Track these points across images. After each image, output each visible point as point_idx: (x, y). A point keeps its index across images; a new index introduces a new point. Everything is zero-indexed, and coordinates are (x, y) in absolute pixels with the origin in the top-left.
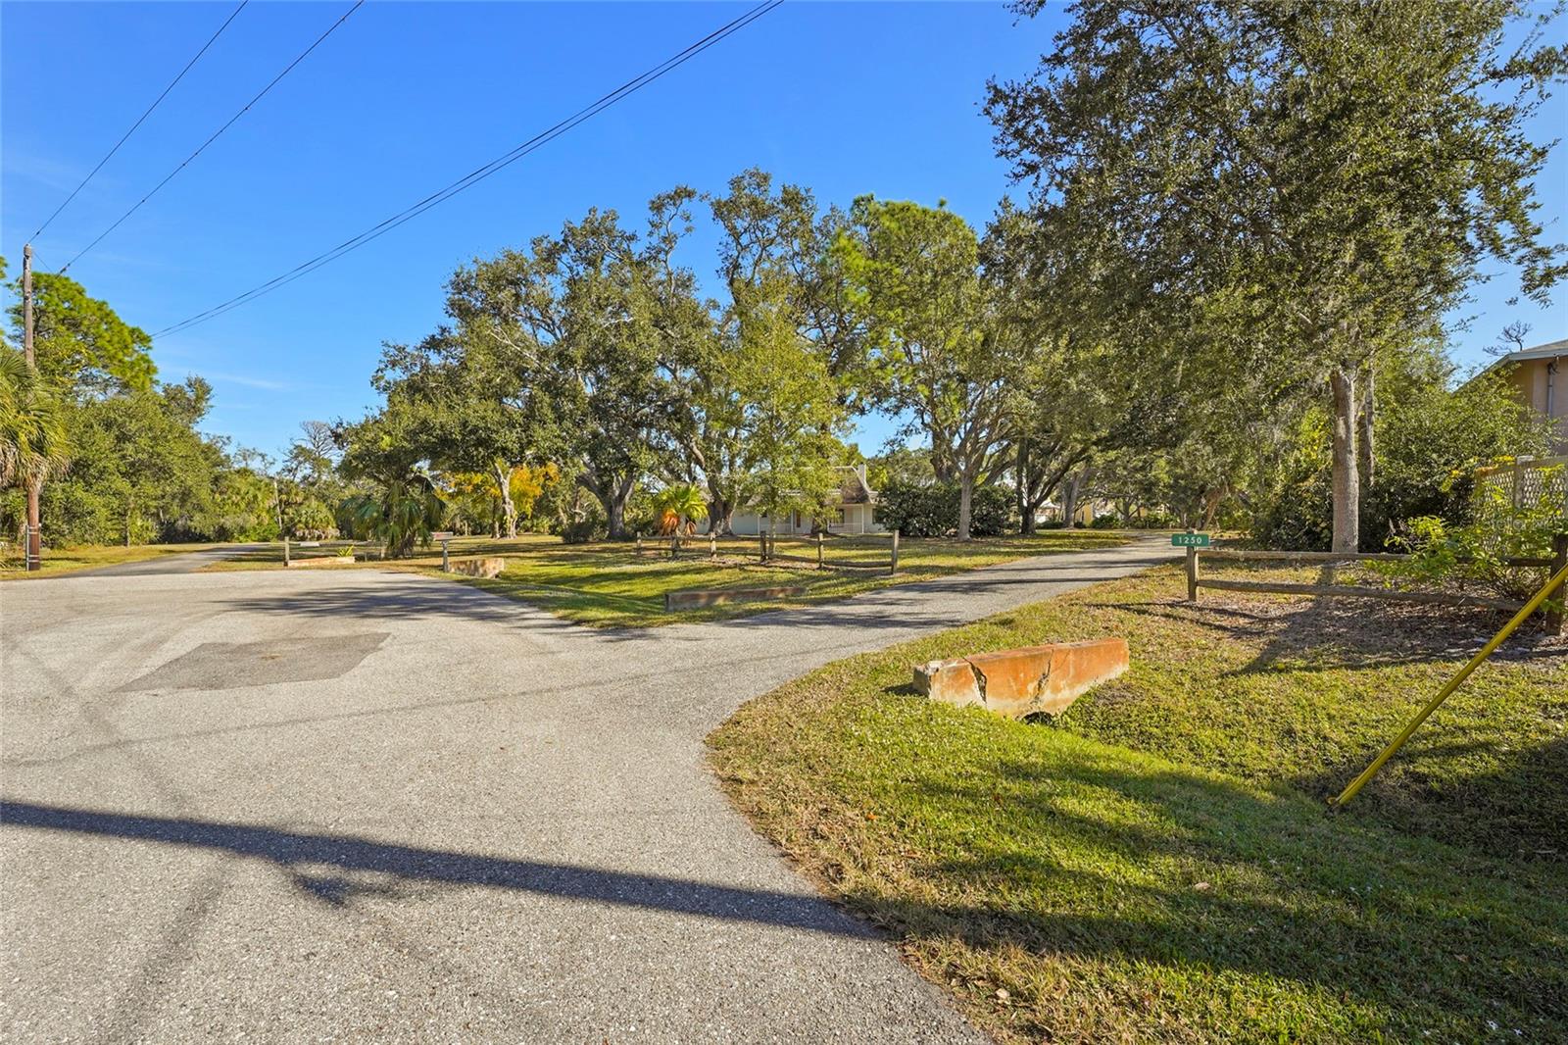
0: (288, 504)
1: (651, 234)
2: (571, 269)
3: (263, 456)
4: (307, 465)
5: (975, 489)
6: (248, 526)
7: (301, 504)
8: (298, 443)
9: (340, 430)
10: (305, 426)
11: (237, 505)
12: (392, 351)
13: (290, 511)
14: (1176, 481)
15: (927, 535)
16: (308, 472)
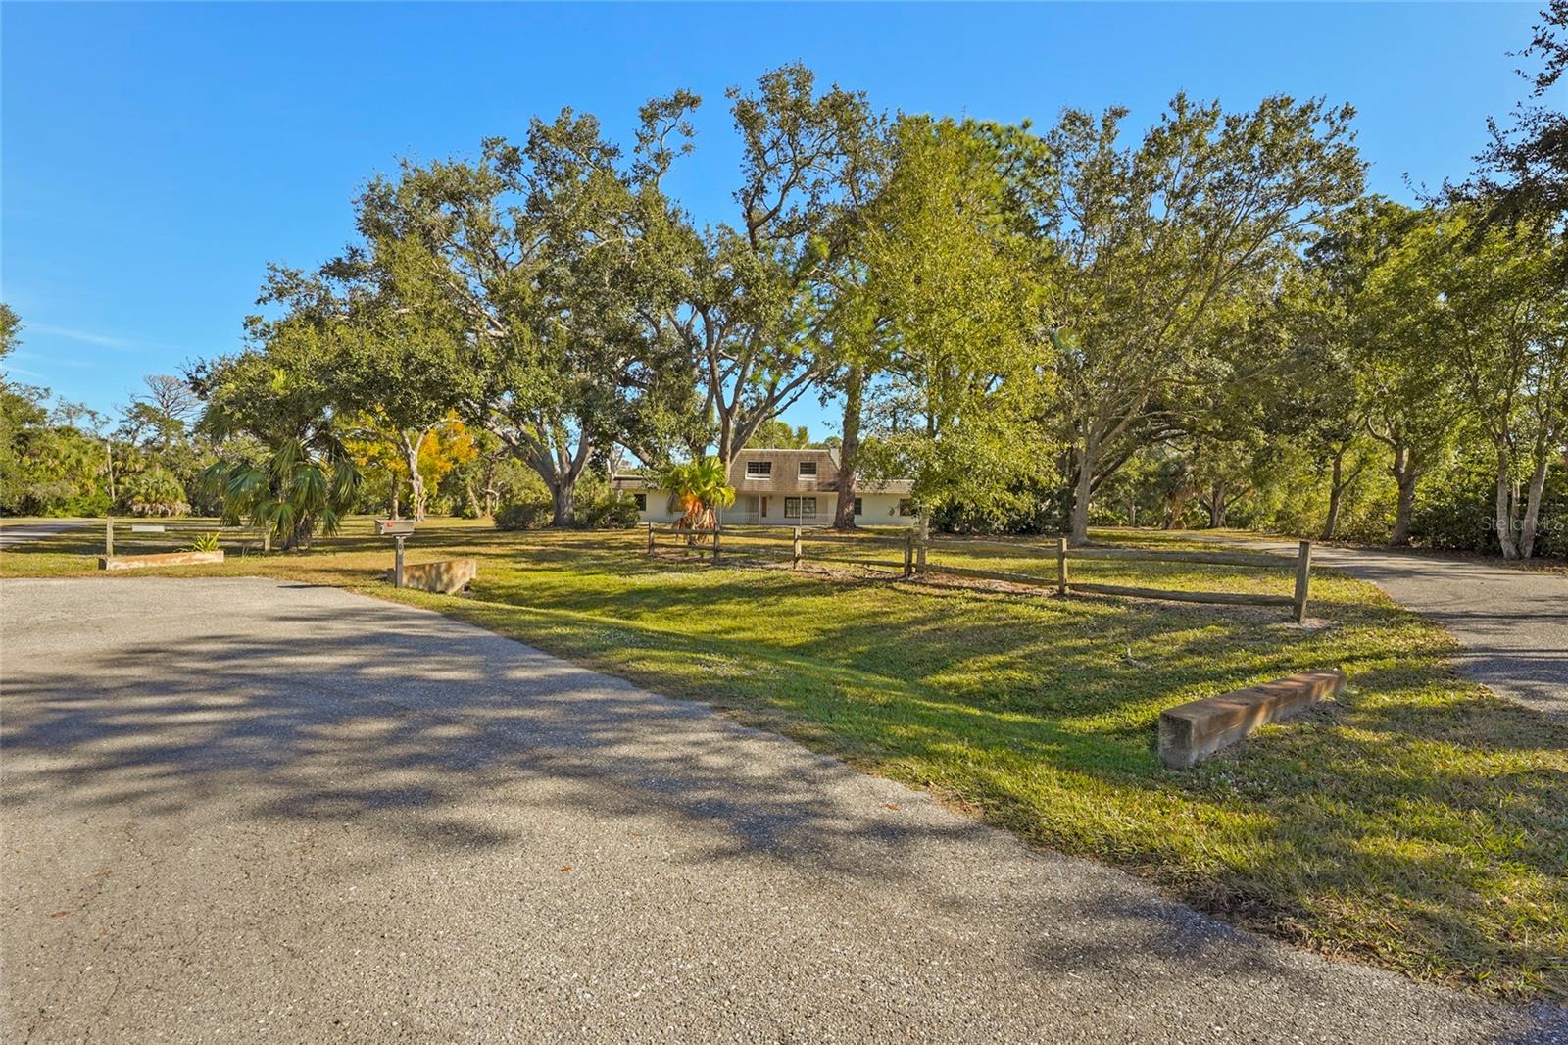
0: (124, 472)
1: (637, 150)
2: (533, 184)
3: (93, 414)
4: (152, 427)
6: (68, 497)
7: (142, 472)
8: (139, 401)
9: (202, 376)
10: (150, 381)
11: (53, 470)
12: (280, 277)
13: (127, 480)
16: (152, 435)
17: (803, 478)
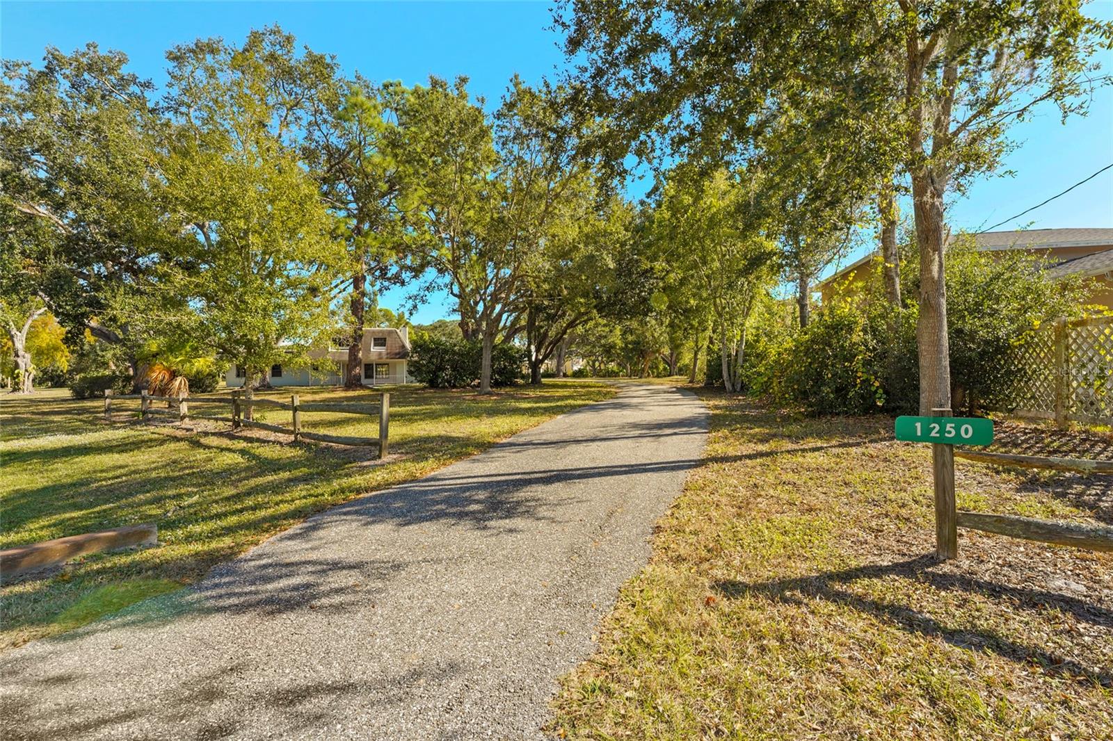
5: (494, 347)
14: (626, 346)
15: (454, 386)
17: (375, 350)
